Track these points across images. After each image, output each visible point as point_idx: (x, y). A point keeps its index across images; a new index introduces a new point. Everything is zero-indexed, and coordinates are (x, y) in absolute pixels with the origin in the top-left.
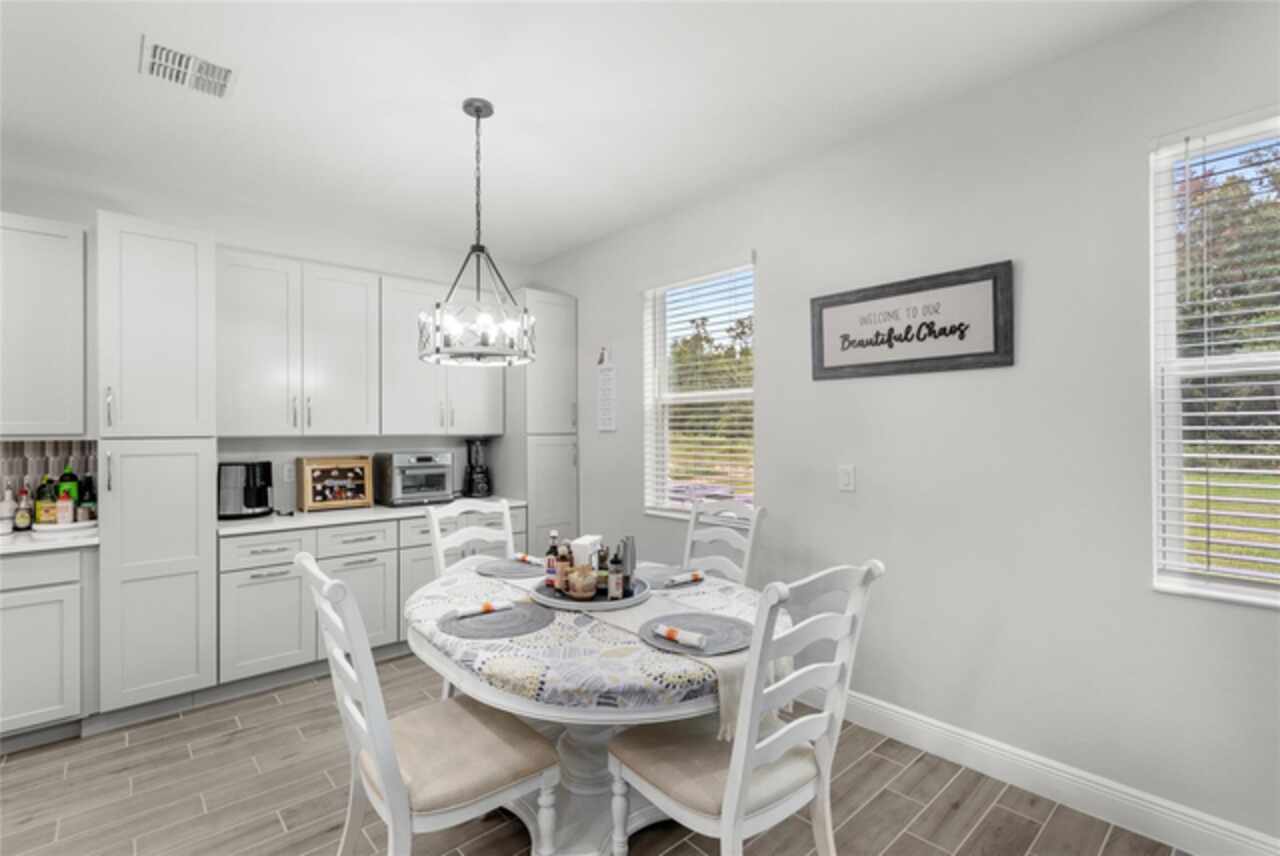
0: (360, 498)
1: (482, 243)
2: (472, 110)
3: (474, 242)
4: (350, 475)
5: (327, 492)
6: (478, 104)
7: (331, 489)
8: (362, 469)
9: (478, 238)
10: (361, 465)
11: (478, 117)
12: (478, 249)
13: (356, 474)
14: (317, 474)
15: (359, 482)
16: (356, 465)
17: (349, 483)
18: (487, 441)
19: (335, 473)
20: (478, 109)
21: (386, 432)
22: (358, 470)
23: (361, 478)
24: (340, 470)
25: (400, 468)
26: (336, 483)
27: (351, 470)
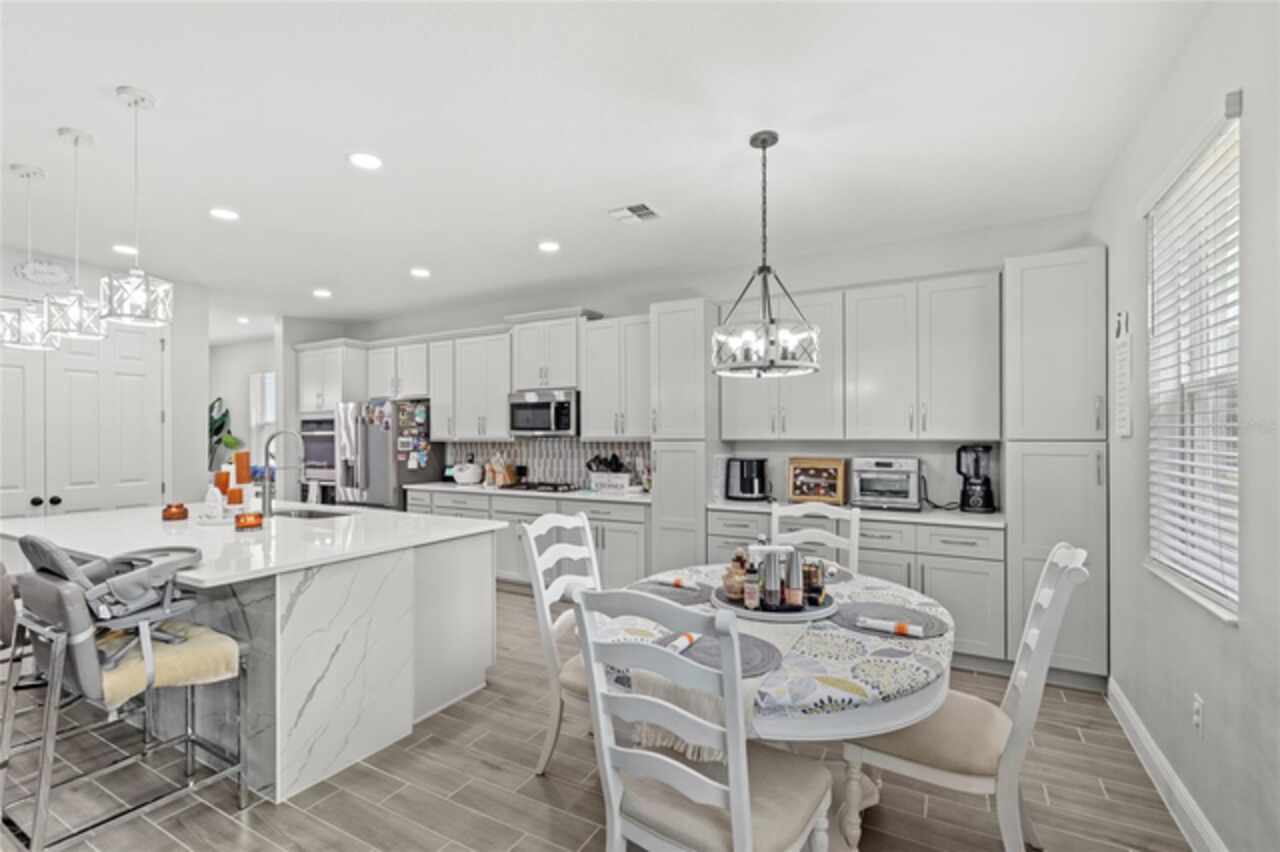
0: (831, 496)
1: (768, 264)
2: (759, 142)
3: (761, 264)
4: (825, 475)
5: (805, 488)
6: (763, 137)
7: (808, 485)
8: (836, 470)
9: (764, 260)
10: (836, 467)
11: (764, 148)
12: (765, 269)
13: (830, 474)
14: (798, 471)
15: (831, 481)
16: (830, 466)
17: (823, 482)
18: (990, 448)
19: (812, 472)
20: (763, 140)
21: (848, 437)
22: (832, 471)
23: (835, 478)
24: (816, 470)
25: (857, 471)
26: (812, 481)
27: (826, 470)
